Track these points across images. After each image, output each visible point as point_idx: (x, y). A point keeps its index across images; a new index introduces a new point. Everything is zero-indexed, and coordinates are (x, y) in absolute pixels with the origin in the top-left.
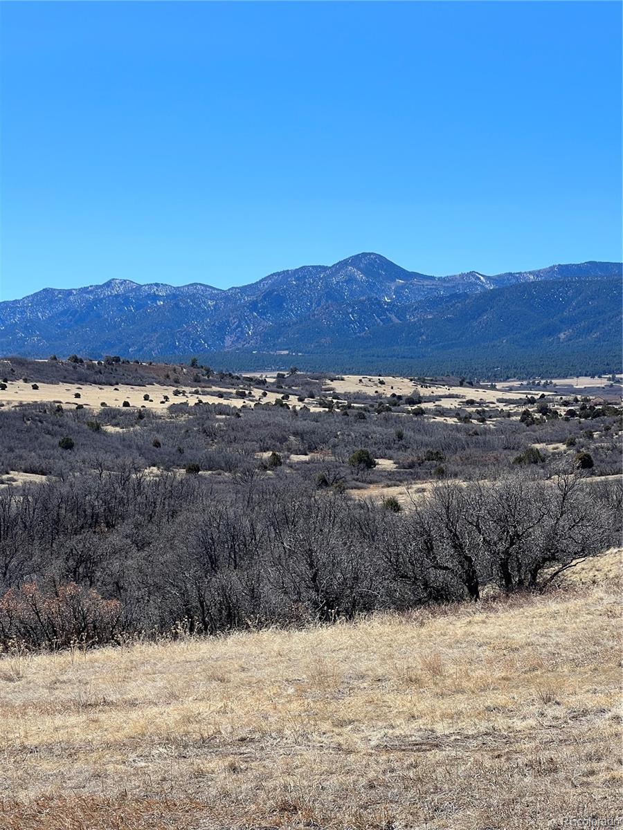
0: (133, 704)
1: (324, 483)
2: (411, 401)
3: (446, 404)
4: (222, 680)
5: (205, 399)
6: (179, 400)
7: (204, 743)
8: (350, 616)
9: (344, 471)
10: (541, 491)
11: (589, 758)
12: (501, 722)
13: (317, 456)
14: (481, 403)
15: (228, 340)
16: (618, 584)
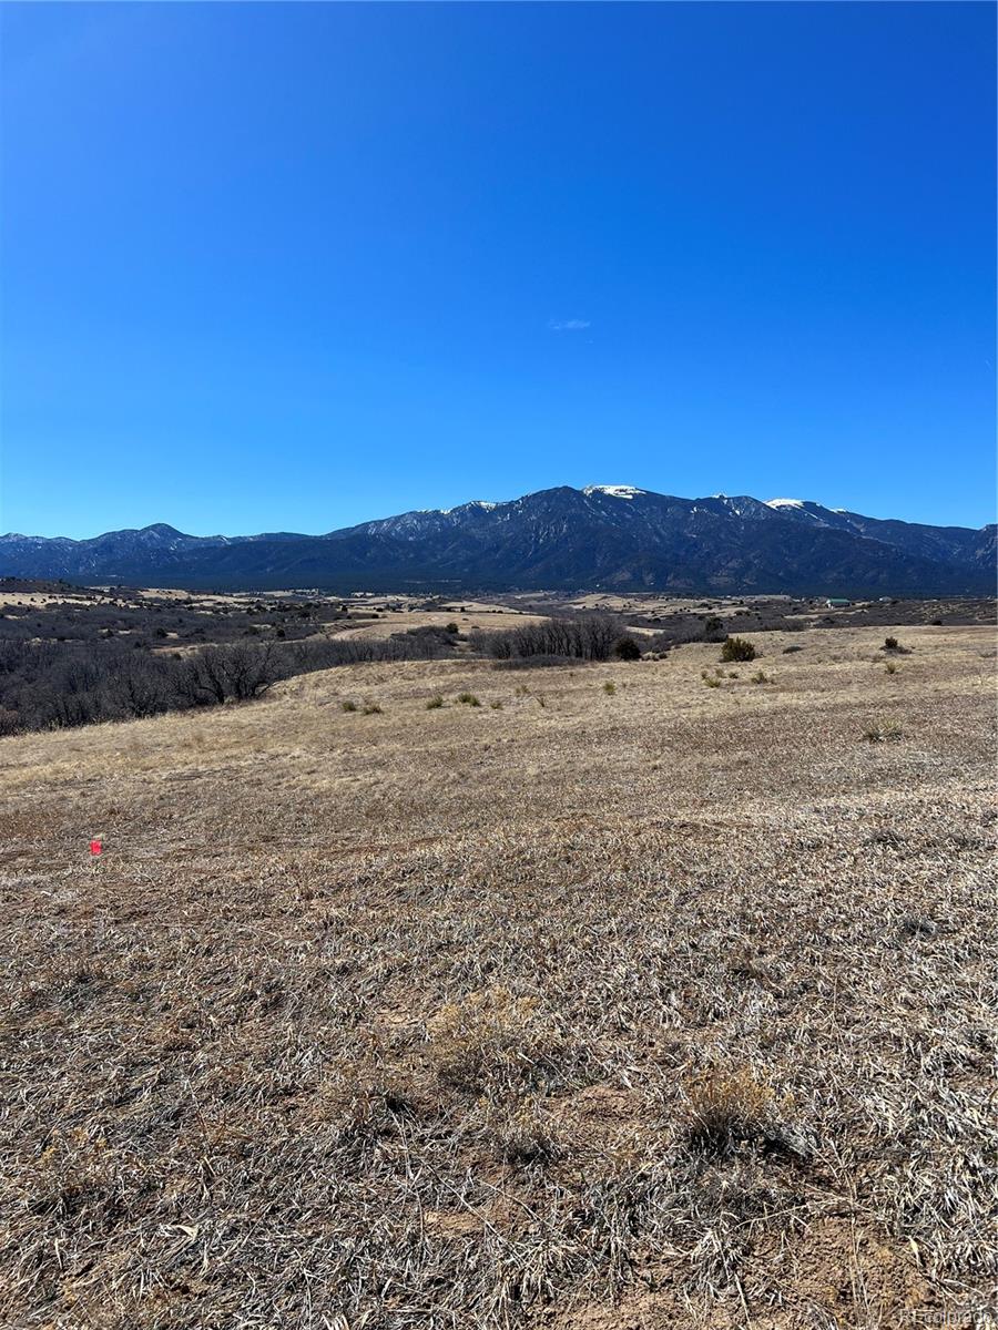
0: (25, 765)
1: (138, 645)
2: (186, 603)
3: (206, 604)
4: (78, 750)
5: (67, 601)
6: (52, 601)
7: (66, 783)
8: (152, 714)
9: (150, 639)
10: (257, 648)
11: (278, 777)
12: (233, 763)
13: (134, 631)
14: (225, 603)
15: (81, 569)
16: (296, 694)
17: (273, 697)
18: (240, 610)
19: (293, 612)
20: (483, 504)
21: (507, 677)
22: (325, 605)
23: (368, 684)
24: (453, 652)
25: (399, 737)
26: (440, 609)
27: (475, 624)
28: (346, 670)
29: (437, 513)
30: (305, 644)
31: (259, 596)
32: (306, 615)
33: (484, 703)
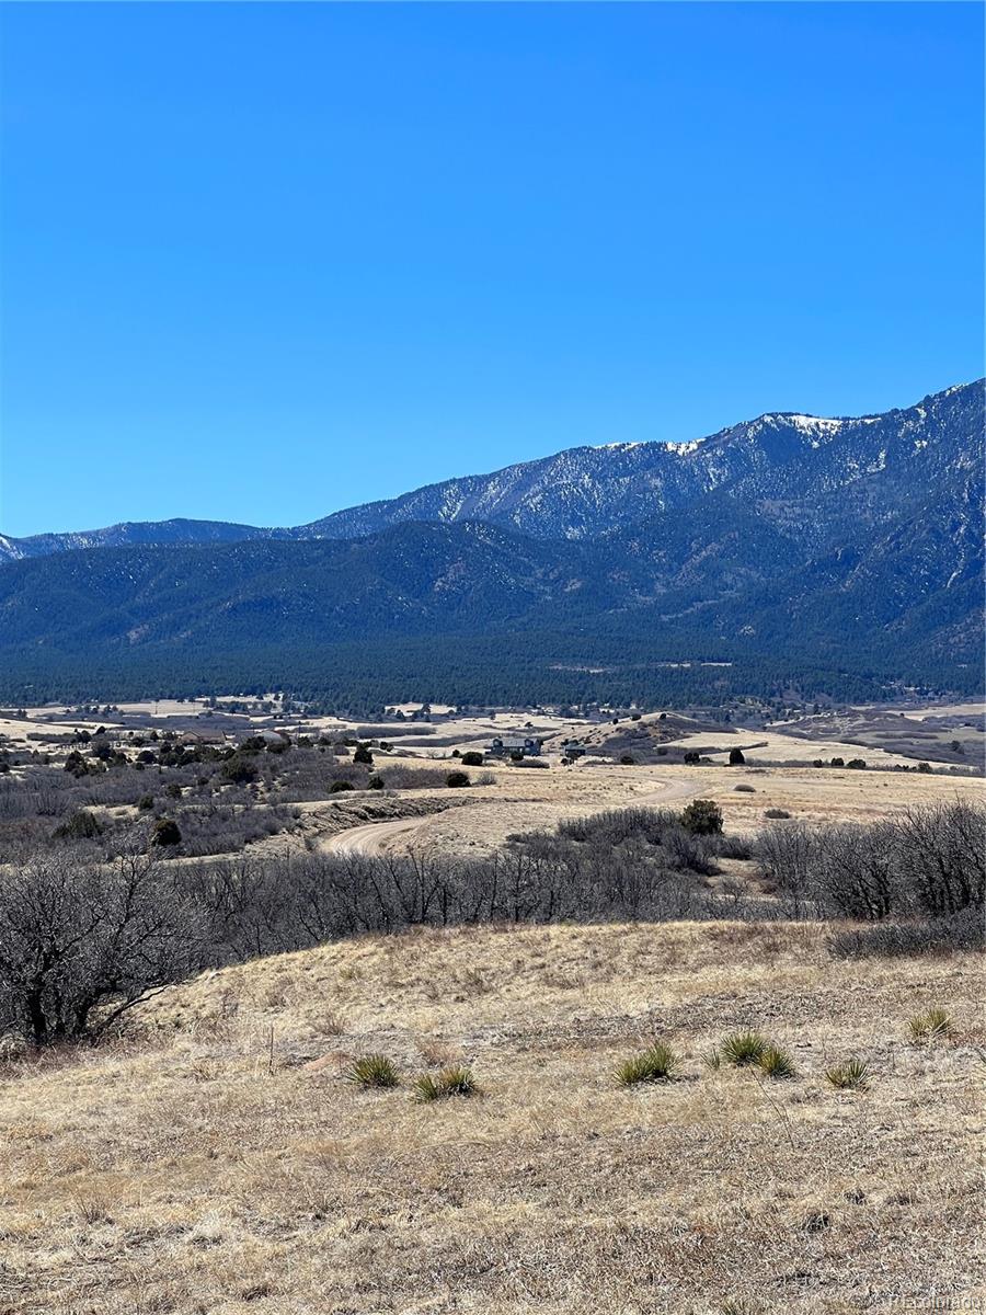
10: (94, 881)
11: (154, 1306)
12: (16, 1257)
14: (2, 741)
16: (214, 1027)
17: (138, 1037)
18: (47, 760)
19: (204, 767)
20: (802, 421)
21: (880, 983)
22: (305, 742)
23: (434, 998)
24: (705, 895)
25: (533, 1179)
26: (664, 756)
27: (776, 806)
28: (366, 953)
29: (654, 454)
30: (243, 868)
31: (106, 716)
32: (244, 776)
33: (805, 1069)
